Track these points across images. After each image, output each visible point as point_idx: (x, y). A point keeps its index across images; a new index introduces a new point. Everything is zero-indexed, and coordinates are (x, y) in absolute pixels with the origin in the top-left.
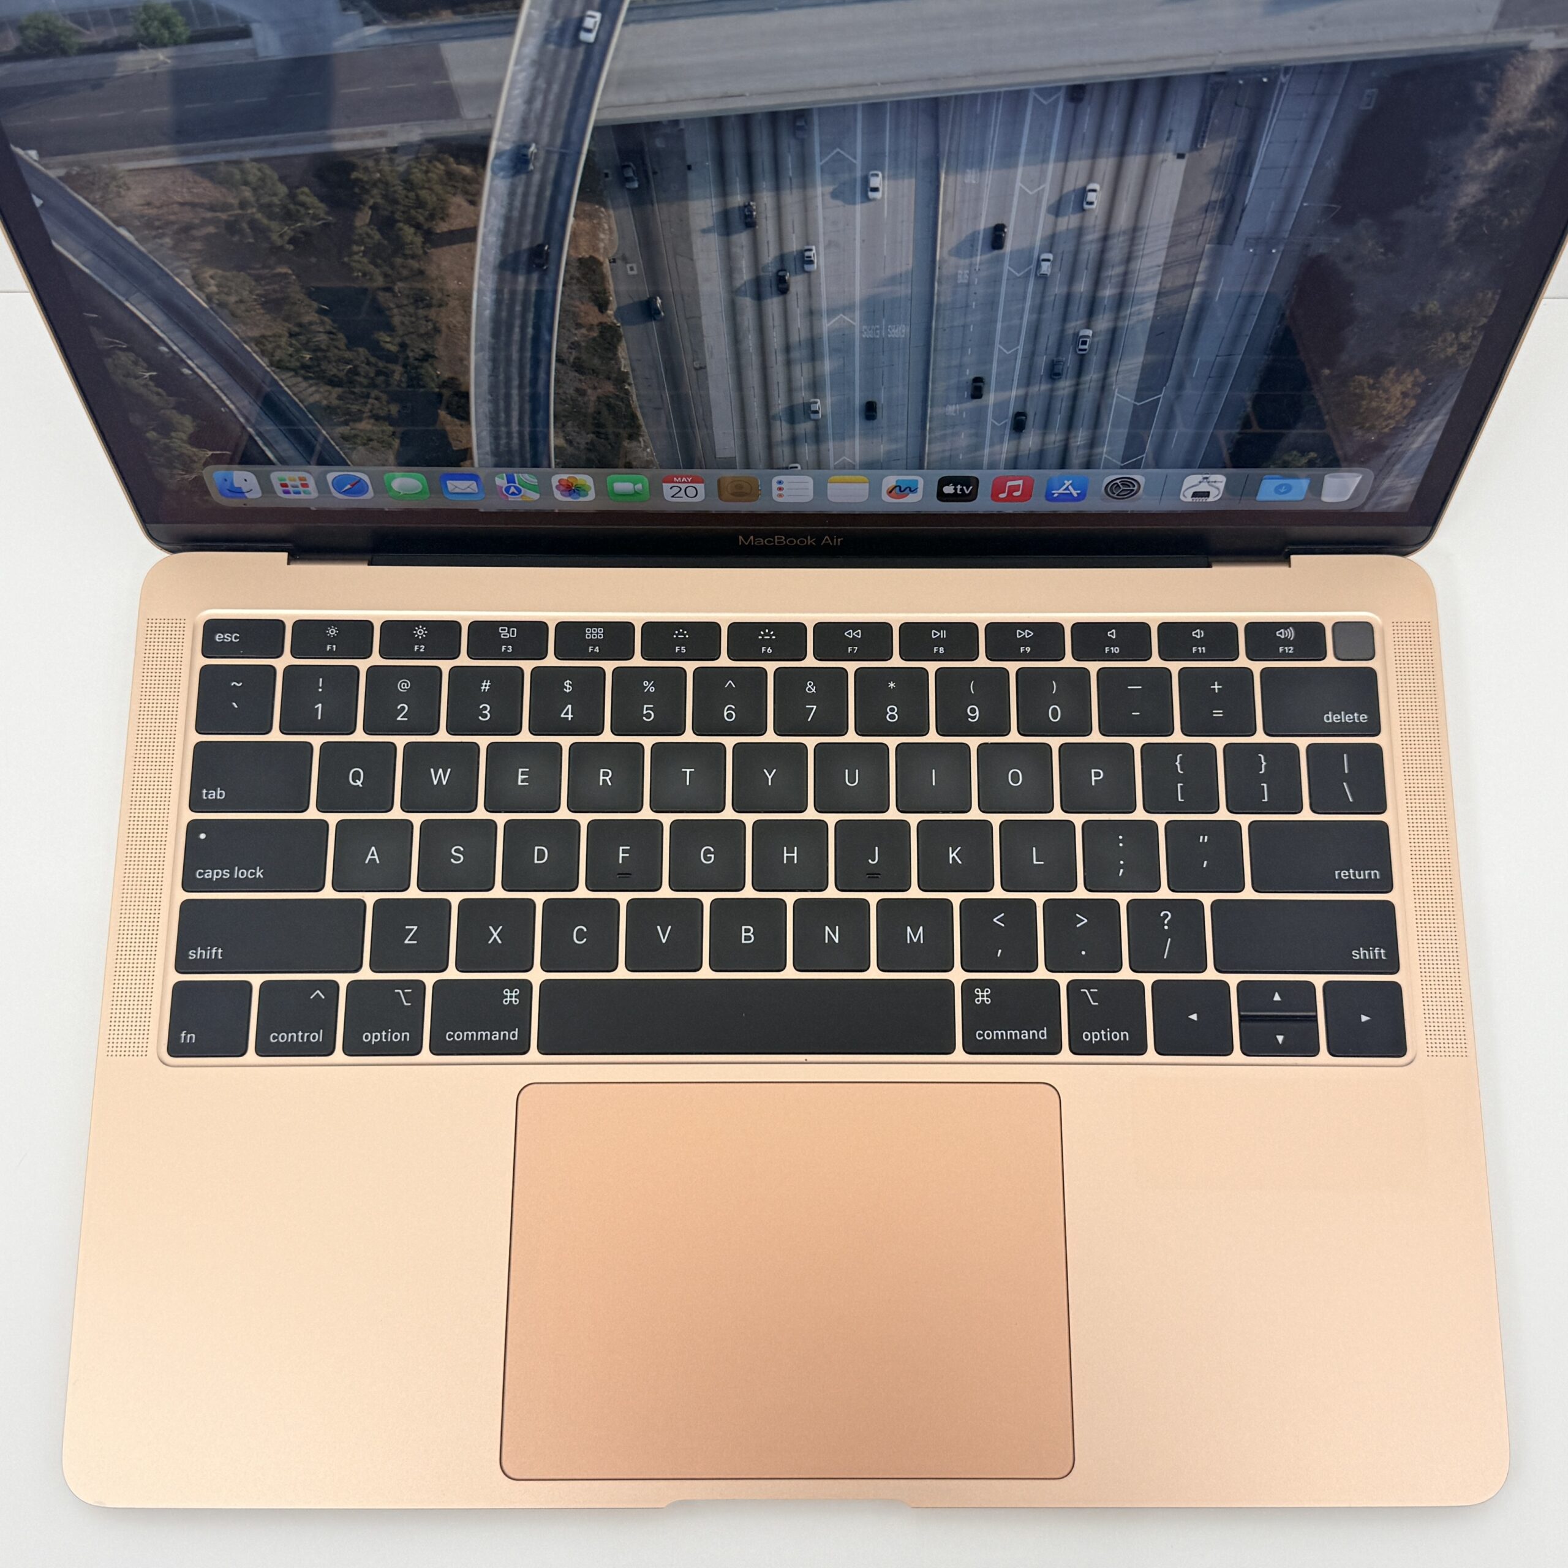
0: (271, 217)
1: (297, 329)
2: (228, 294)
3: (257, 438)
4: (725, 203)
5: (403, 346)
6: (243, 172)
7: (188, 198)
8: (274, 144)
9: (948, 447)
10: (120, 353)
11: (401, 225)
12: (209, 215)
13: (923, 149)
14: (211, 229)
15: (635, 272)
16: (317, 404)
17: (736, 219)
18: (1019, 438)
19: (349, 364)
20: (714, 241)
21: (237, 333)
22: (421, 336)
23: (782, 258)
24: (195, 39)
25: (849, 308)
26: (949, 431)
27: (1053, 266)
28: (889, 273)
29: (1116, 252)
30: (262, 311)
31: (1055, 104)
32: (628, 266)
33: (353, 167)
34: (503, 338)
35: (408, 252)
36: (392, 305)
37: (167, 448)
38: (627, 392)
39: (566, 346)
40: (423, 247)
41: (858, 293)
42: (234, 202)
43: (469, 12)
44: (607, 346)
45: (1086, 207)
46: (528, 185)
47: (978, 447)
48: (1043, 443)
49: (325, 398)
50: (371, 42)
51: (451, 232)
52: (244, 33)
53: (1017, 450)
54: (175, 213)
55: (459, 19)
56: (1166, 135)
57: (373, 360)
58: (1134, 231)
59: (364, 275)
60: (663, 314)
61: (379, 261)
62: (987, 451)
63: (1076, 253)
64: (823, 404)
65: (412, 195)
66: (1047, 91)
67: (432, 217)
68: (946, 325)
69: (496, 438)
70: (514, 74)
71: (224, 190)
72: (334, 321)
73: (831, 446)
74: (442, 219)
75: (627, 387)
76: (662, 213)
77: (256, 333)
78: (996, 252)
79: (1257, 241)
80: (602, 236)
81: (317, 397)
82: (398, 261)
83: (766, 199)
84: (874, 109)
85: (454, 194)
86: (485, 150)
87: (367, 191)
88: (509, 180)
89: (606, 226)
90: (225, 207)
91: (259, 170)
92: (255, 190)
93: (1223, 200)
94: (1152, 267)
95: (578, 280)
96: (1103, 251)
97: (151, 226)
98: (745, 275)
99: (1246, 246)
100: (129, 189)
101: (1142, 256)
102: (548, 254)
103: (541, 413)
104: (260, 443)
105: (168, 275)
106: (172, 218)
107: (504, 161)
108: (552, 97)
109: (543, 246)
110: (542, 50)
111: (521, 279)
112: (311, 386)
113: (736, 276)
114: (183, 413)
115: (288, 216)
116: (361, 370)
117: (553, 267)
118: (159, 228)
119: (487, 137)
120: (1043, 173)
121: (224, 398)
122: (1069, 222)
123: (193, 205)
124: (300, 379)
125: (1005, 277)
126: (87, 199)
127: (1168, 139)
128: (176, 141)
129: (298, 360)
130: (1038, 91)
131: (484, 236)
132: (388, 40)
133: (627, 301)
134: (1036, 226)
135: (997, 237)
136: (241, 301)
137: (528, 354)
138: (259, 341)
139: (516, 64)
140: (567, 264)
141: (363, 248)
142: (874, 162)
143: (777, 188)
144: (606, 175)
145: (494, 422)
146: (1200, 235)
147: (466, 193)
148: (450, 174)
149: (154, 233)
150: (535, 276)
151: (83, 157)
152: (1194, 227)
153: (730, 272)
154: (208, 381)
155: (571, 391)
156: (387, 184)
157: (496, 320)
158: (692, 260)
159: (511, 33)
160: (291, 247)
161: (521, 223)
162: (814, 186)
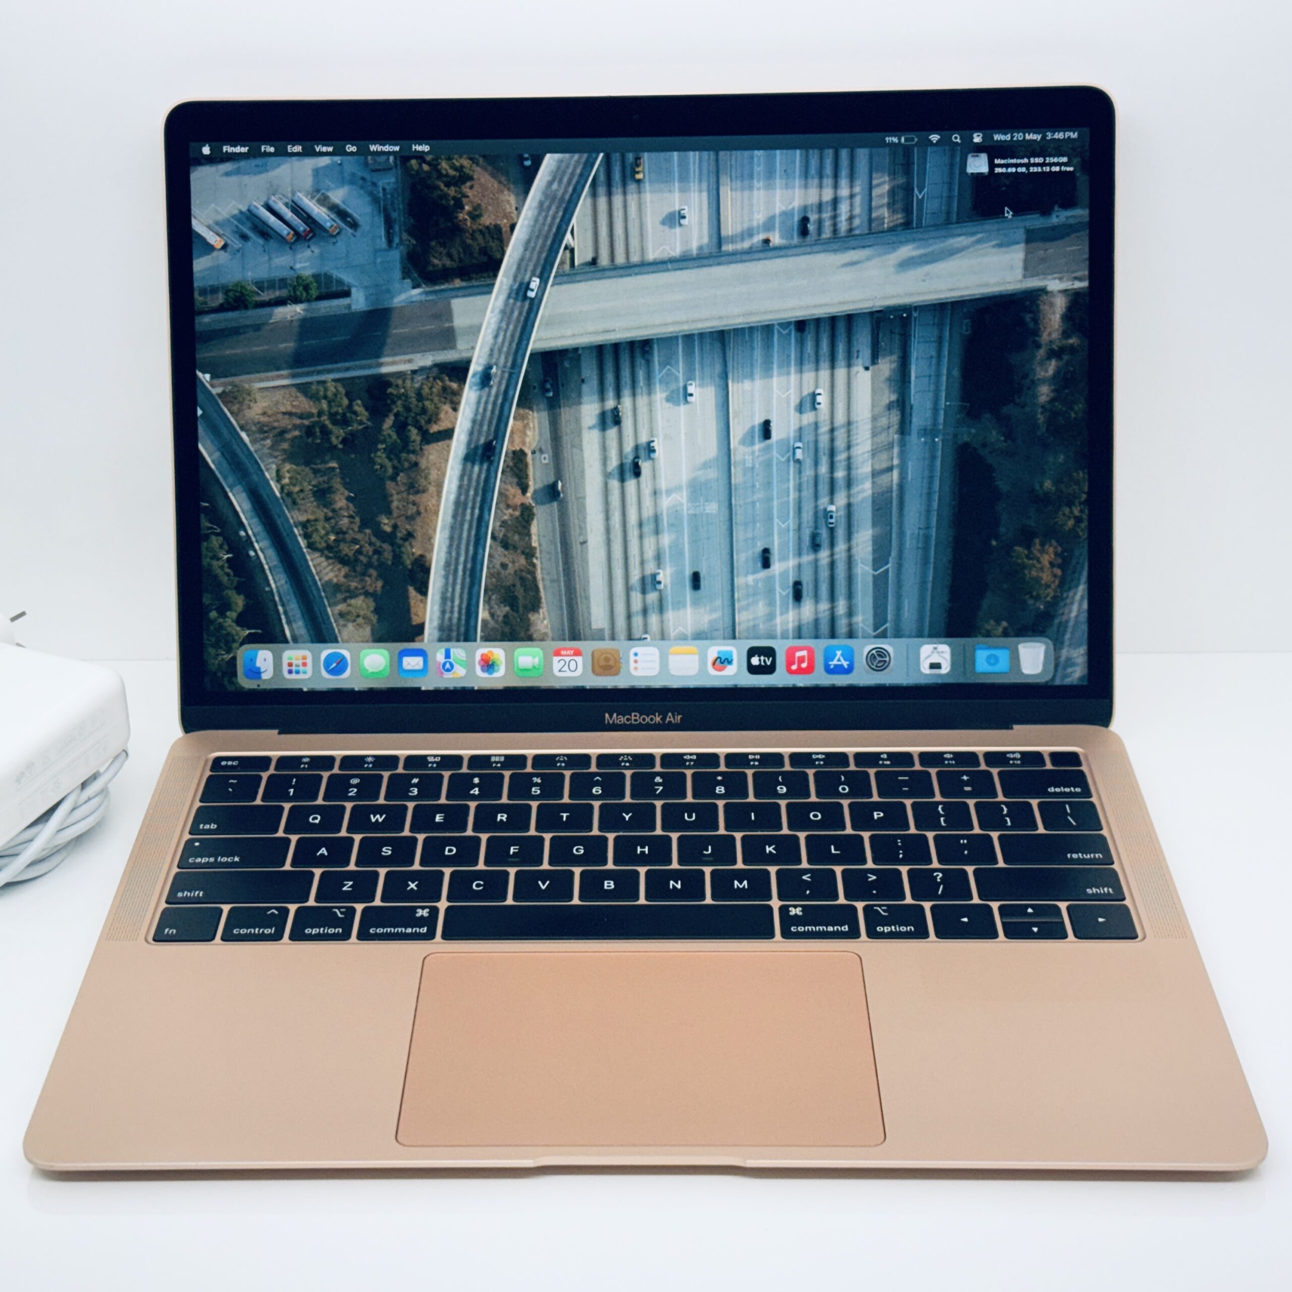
0: (335, 423)
1: (330, 514)
2: (294, 485)
3: (283, 617)
4: (603, 406)
5: (395, 527)
6: (326, 389)
7: (289, 408)
8: (347, 369)
9: (751, 617)
10: (213, 538)
11: (410, 427)
12: (298, 421)
13: (718, 368)
14: (297, 433)
15: (547, 461)
16: (330, 581)
17: (609, 420)
18: (799, 607)
19: (357, 544)
20: (595, 434)
21: (292, 518)
22: (407, 518)
23: (637, 448)
24: (320, 298)
25: (678, 488)
26: (751, 600)
27: (803, 452)
28: (703, 460)
29: (840, 443)
30: (312, 499)
31: (789, 334)
32: (543, 456)
33: (389, 384)
34: (459, 519)
35: (411, 448)
36: (394, 492)
37: (221, 627)
38: (534, 565)
39: (498, 524)
40: (421, 444)
41: (685, 477)
42: (315, 411)
43: (470, 279)
44: (524, 523)
45: (817, 406)
46: (489, 395)
47: (771, 617)
48: (816, 612)
49: (336, 576)
50: (414, 299)
51: (439, 432)
52: (347, 294)
53: (800, 620)
54: (278, 421)
55: (464, 284)
56: (855, 355)
57: (373, 539)
58: (849, 423)
59: (382, 466)
60: (562, 495)
61: (392, 456)
62: (778, 620)
63: (816, 442)
64: (665, 575)
65: (420, 404)
66: (785, 325)
67: (429, 421)
68: (742, 502)
69: (443, 612)
70: (490, 318)
71: (312, 403)
72: (355, 506)
73: (670, 615)
74: (435, 422)
75: (535, 561)
76: (566, 414)
77: (303, 518)
78: (768, 442)
79: (924, 432)
80: (528, 433)
81: (331, 575)
82: (404, 455)
83: (627, 401)
84: (688, 338)
85: (445, 403)
86: (466, 370)
87: (394, 402)
88: (478, 393)
89: (531, 425)
90: (309, 415)
91: (335, 388)
92: (329, 402)
93: (898, 401)
94: (864, 453)
95: (512, 469)
96: (832, 440)
97: (262, 430)
98: (614, 463)
99: (919, 438)
100: (256, 402)
101: (857, 444)
102: (495, 448)
103: (476, 587)
104: (284, 621)
105: (261, 470)
106: (276, 424)
107: (477, 379)
108: (509, 334)
109: (491, 442)
110: (506, 304)
111: (476, 468)
112: (329, 565)
113: (608, 463)
114: (239, 593)
115: (344, 422)
116: (364, 550)
117: (496, 458)
118: (266, 432)
119: (468, 362)
120: (788, 383)
121: (270, 578)
122: (808, 418)
123: (290, 414)
124: (323, 559)
125: (775, 462)
126: (229, 410)
127: (857, 357)
128: (291, 367)
129: (326, 542)
130: (779, 324)
131: (459, 435)
132: (423, 298)
133: (540, 485)
134: (789, 421)
135: (766, 430)
136: (302, 491)
137: (473, 532)
138: (304, 525)
139: (492, 312)
140: (506, 456)
141: (384, 446)
142: (690, 376)
143: (634, 395)
144: (535, 388)
145: (444, 599)
146: (889, 428)
147: (452, 402)
148: (445, 389)
149: (262, 436)
150: (485, 466)
151: (236, 379)
152: (884, 421)
153: (605, 460)
154: (264, 561)
155: (498, 566)
156: (405, 395)
157: (457, 503)
158: (582, 450)
159: (490, 292)
160: (341, 446)
161: (481, 425)
162: (655, 392)
